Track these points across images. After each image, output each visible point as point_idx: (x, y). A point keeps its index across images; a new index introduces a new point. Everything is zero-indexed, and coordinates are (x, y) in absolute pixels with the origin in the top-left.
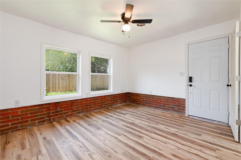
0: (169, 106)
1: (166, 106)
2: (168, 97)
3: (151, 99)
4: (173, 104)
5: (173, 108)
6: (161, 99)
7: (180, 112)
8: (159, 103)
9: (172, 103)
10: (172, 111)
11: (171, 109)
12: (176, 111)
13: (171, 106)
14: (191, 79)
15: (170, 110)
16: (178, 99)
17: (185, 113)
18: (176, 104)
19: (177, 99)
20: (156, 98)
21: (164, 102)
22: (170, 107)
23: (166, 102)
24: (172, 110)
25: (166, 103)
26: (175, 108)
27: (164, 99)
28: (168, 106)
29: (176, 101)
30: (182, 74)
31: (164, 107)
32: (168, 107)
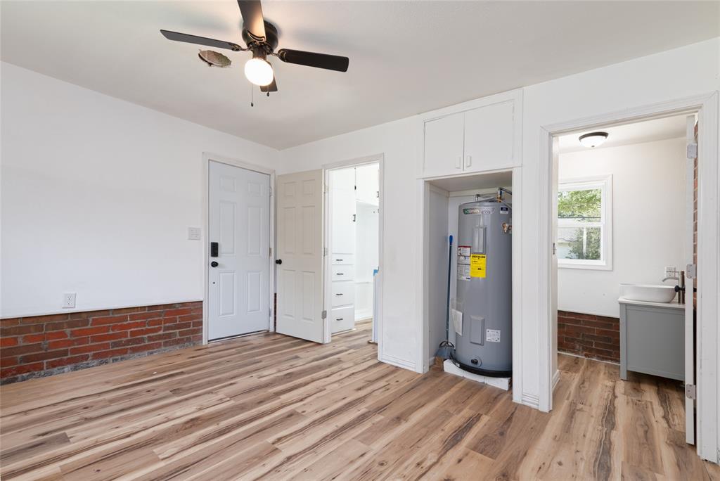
0: (155, 334)
1: (142, 340)
2: (151, 307)
3: (68, 331)
4: (167, 325)
5: (169, 335)
6: (125, 319)
7: (188, 340)
8: (111, 337)
9: (165, 323)
10: (163, 348)
11: (162, 341)
12: (177, 342)
13: (161, 332)
14: (214, 249)
15: (159, 345)
16: (183, 304)
17: (201, 338)
18: (178, 323)
19: (180, 305)
20: (95, 322)
21: (137, 325)
22: (160, 337)
23: (143, 324)
24: (166, 344)
25: (143, 328)
26: (175, 334)
27: (133, 317)
28: (151, 335)
29: (178, 312)
30: (194, 235)
31: (137, 343)
32: (150, 339)
